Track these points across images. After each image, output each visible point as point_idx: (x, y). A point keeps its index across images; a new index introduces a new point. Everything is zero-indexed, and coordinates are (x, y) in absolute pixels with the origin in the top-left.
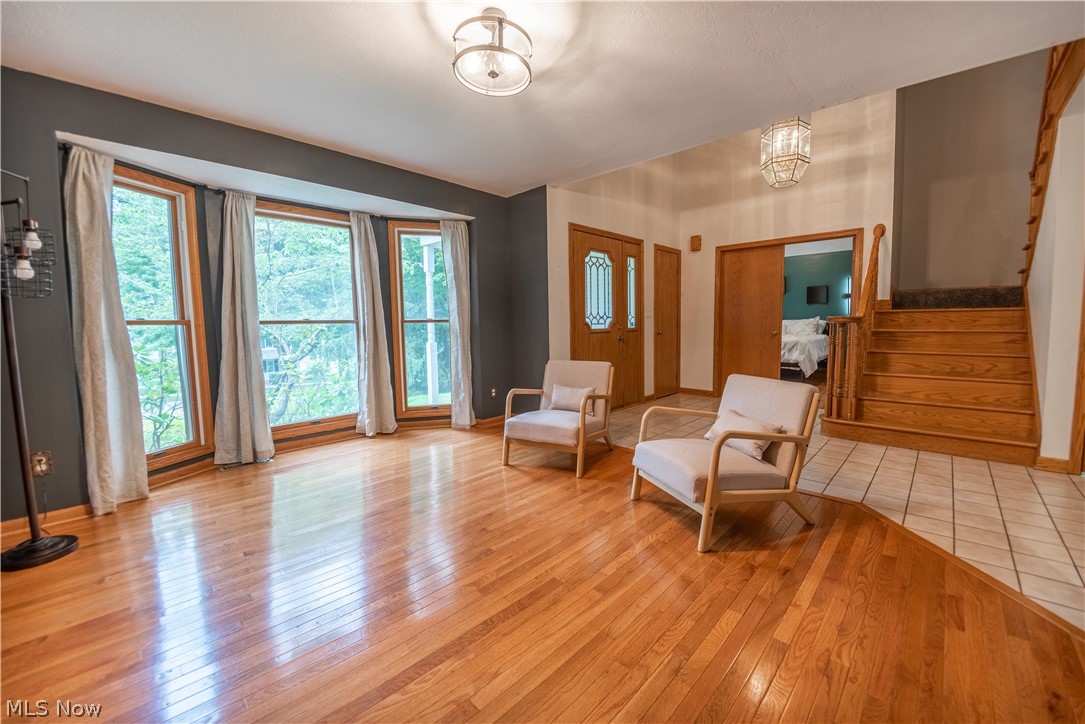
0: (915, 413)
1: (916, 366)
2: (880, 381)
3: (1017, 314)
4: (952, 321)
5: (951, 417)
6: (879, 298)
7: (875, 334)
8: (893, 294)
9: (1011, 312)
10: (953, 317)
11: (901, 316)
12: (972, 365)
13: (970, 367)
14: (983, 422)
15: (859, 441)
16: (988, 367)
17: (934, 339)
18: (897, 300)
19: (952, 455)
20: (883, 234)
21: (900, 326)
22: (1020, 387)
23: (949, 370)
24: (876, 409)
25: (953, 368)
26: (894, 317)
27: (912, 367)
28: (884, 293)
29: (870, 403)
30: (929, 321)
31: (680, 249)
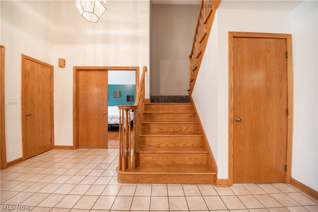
0: (163, 158)
1: (161, 129)
2: (147, 139)
3: (190, 105)
4: (171, 108)
5: (177, 158)
6: (146, 98)
7: (144, 114)
8: (151, 97)
9: (188, 105)
10: (171, 106)
11: (154, 106)
12: (180, 128)
13: (180, 129)
14: (190, 159)
15: (137, 183)
16: (186, 128)
17: (166, 116)
18: (152, 99)
19: (182, 184)
20: (146, 70)
21: (154, 110)
22: (199, 138)
23: (173, 131)
24: (146, 157)
25: (174, 129)
26: (151, 106)
27: (159, 130)
28: (147, 96)
29: (143, 154)
30: (163, 108)
31: (53, 65)
